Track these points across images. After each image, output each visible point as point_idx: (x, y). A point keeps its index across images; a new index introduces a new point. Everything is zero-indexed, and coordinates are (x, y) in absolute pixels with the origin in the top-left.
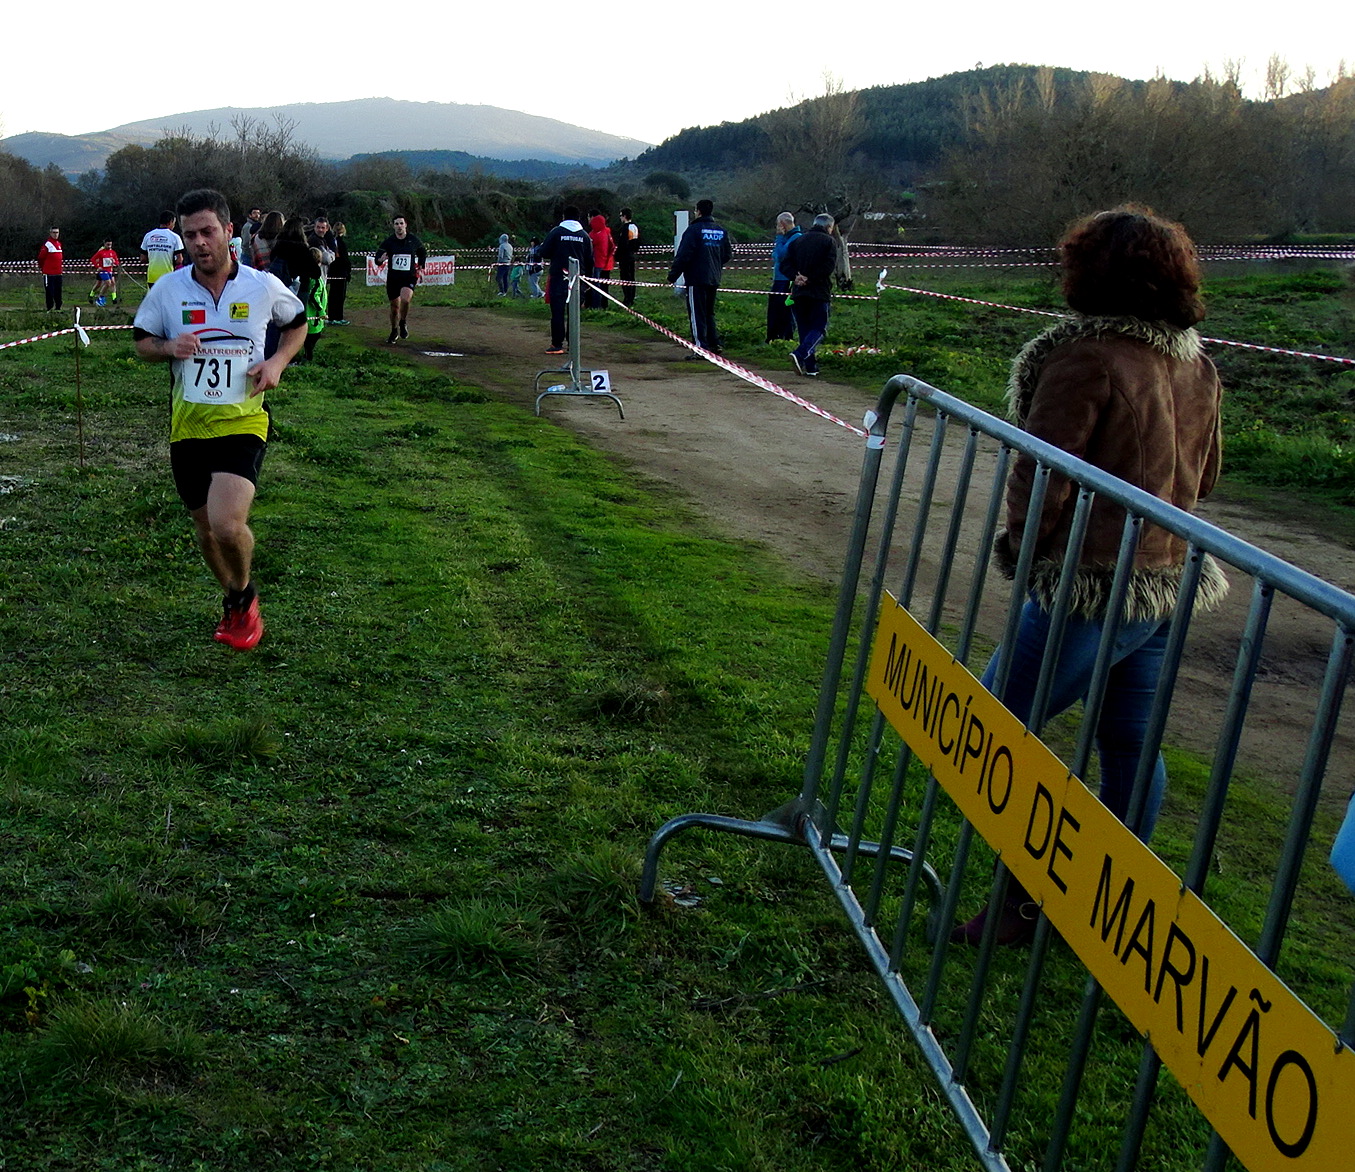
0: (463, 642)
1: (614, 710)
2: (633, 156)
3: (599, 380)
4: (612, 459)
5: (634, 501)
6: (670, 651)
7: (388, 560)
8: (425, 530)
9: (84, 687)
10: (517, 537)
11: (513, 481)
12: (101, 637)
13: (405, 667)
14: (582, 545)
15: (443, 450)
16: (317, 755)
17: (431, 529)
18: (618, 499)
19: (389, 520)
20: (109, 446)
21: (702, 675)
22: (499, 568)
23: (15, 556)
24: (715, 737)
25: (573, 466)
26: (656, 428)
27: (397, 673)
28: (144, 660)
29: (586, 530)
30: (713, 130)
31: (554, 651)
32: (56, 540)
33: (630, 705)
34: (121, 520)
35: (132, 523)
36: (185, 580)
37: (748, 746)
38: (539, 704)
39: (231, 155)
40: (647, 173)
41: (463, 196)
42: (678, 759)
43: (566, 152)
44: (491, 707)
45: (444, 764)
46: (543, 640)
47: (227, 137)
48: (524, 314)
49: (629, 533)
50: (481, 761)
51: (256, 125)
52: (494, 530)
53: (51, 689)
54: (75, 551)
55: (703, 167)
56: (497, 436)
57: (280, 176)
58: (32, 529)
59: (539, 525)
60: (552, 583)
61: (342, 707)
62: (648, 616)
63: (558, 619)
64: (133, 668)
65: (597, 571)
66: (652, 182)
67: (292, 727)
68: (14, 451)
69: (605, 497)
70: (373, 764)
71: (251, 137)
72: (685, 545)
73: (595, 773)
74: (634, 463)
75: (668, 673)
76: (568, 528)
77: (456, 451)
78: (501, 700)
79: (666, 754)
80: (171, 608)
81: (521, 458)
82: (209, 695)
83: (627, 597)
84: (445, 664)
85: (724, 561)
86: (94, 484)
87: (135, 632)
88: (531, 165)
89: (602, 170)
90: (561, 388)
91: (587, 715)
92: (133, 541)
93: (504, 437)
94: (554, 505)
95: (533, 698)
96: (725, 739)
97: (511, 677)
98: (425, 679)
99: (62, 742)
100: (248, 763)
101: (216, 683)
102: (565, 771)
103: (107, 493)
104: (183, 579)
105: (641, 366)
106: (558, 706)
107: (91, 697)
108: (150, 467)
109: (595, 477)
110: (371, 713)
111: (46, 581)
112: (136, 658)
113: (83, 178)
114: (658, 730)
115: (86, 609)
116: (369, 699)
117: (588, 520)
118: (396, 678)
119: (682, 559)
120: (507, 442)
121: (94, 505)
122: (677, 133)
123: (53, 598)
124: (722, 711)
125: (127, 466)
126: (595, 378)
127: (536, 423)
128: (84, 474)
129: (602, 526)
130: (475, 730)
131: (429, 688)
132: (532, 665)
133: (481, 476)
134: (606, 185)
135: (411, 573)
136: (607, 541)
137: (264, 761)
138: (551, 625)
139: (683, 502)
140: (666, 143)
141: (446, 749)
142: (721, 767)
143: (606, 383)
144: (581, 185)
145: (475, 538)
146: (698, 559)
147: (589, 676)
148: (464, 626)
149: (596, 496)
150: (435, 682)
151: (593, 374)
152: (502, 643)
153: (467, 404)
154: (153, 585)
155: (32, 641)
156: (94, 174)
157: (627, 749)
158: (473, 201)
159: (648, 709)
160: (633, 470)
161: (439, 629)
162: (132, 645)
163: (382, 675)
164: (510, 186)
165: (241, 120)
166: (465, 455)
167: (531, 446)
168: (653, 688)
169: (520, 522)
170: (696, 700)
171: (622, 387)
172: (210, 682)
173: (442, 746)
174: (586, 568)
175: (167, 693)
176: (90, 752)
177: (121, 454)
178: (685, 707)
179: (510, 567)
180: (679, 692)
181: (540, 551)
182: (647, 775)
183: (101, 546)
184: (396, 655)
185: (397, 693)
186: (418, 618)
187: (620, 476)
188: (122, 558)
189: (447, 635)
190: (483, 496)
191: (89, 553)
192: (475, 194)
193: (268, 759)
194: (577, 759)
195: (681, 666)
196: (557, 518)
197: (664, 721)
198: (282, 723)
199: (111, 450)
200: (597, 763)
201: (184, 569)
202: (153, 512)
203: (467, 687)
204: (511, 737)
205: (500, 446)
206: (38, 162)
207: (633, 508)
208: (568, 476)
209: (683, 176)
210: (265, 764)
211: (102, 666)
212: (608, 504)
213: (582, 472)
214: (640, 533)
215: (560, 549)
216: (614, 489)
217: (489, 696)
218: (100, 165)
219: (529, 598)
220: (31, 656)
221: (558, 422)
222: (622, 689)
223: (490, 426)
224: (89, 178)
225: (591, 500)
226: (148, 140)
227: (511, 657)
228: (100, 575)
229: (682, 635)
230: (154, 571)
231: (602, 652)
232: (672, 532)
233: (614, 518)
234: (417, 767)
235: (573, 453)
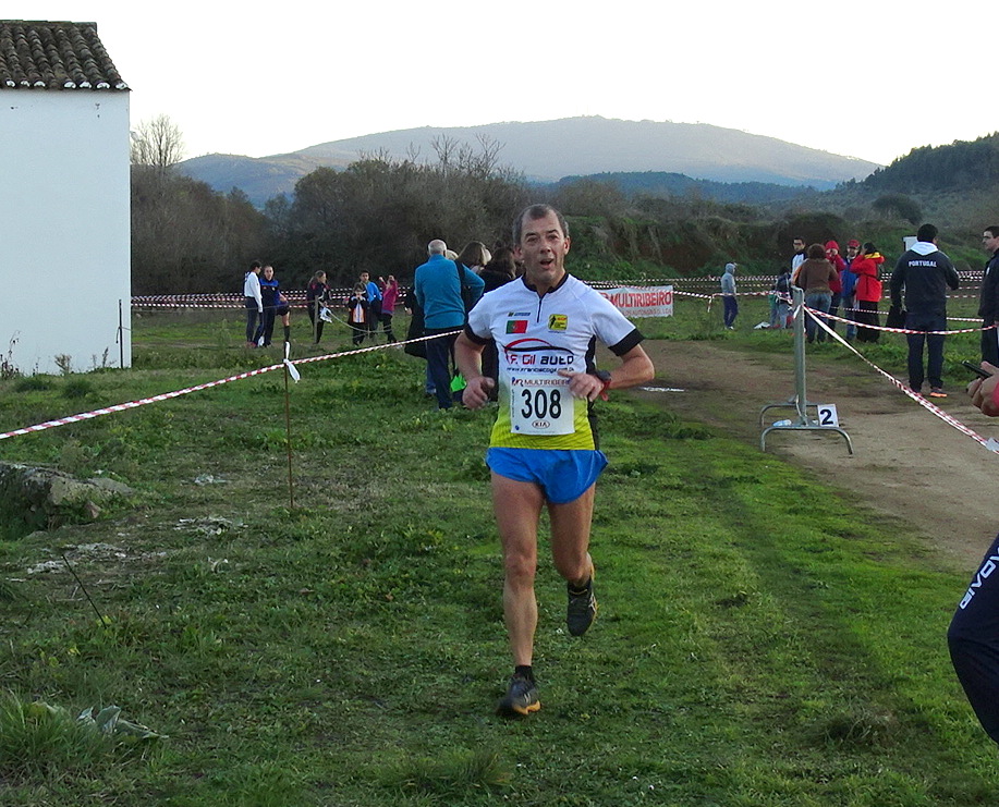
0: (691, 675)
1: (842, 735)
2: (861, 177)
3: (826, 414)
4: (840, 495)
5: (863, 535)
6: (899, 679)
7: (611, 597)
8: (649, 564)
9: (311, 725)
10: (743, 573)
11: (738, 517)
12: (324, 676)
13: (635, 700)
14: (810, 580)
15: (666, 487)
16: (549, 784)
17: (656, 566)
18: (846, 534)
19: (614, 558)
20: (318, 487)
21: (929, 701)
22: (726, 603)
23: (230, 598)
24: (942, 759)
25: (800, 501)
26: (884, 463)
27: (626, 706)
28: (371, 697)
29: (813, 565)
30: (944, 150)
31: (783, 682)
32: (271, 582)
33: (858, 730)
34: (337, 560)
35: (349, 563)
36: (408, 620)
37: (973, 766)
38: (769, 732)
39: (432, 178)
40: (877, 195)
41: (680, 222)
42: (905, 779)
43: (792, 175)
44: (719, 737)
45: (675, 790)
46: (771, 671)
47: (427, 159)
48: (748, 347)
49: (857, 567)
50: (712, 785)
51: (459, 146)
52: (721, 566)
53: (278, 725)
54: (292, 593)
55: (935, 189)
56: (721, 473)
57: (485, 201)
58: (245, 571)
59: (767, 561)
60: (779, 617)
61: (573, 739)
62: (876, 646)
63: (786, 651)
64: (359, 706)
65: (826, 605)
66: (881, 205)
67: (524, 758)
68: (219, 493)
69: (833, 532)
70: (605, 791)
71: (454, 159)
72: (914, 578)
73: (824, 794)
74: (862, 498)
75: (896, 700)
76: (796, 563)
77: (679, 488)
78: (731, 729)
79: (894, 775)
80: (394, 648)
81: (747, 494)
82: (438, 729)
83: (855, 630)
84: (673, 697)
85: (953, 593)
86: (306, 525)
87: (358, 671)
88: (752, 188)
89: (828, 193)
90: (787, 423)
91: (817, 741)
92: (351, 582)
93: (729, 473)
94: (781, 540)
95: (762, 727)
96: (952, 761)
97: (740, 707)
98: (655, 710)
99: (294, 776)
100: (481, 791)
101: (445, 718)
102: (794, 792)
103: (320, 534)
104: (405, 618)
105: (871, 399)
106: (787, 734)
107: (319, 734)
108: (363, 507)
109: (823, 513)
110: (602, 744)
111: (265, 622)
112: (362, 696)
113: (271, 204)
114: (886, 754)
115: (308, 648)
116: (599, 731)
117: (816, 555)
118: (625, 711)
119: (910, 592)
120: (732, 479)
121: (307, 546)
122: (907, 154)
123: (272, 638)
124: (948, 734)
125: (339, 507)
126: (822, 413)
127: (761, 459)
128: (294, 516)
129: (830, 561)
130: (706, 758)
131: (657, 719)
132: (762, 695)
133: (704, 514)
134: (832, 210)
135: (638, 609)
136: (834, 575)
137: (497, 790)
138: (778, 657)
139: (912, 537)
140: (895, 163)
141: (677, 776)
142: (947, 786)
143: (834, 418)
144: (807, 210)
145: (702, 575)
146: (928, 592)
147: (821, 704)
148: (693, 660)
149: (824, 531)
150: (666, 714)
151: (820, 408)
152: (730, 675)
153: (689, 441)
154: (374, 625)
155: (255, 681)
156: (282, 198)
157: (855, 771)
158: (692, 227)
159: (876, 733)
160: (861, 505)
161: (666, 664)
162: (357, 683)
163: (611, 707)
164: (730, 211)
165: (442, 139)
166: (689, 492)
167: (757, 482)
168: (881, 713)
169: (747, 558)
170: (923, 725)
171: (850, 421)
172: (439, 717)
173: (674, 773)
174: (815, 603)
175: (395, 729)
176: (321, 785)
177: (331, 495)
178: (912, 732)
179: (740, 601)
180: (907, 717)
181: (768, 585)
182: (875, 794)
183: (317, 585)
184: (625, 689)
185: (627, 724)
186: (645, 652)
187: (848, 511)
188: (341, 599)
189: (675, 669)
190: (709, 533)
191: (306, 594)
192: (694, 220)
193: (500, 787)
194: (808, 781)
195: (908, 693)
196: (786, 554)
197: (891, 745)
198: (513, 755)
199: (321, 491)
200: (826, 785)
201: (405, 610)
202: (371, 553)
203: (697, 717)
204: (742, 764)
205: (725, 483)
206: (220, 186)
207: (861, 543)
208: (795, 512)
209: (915, 198)
210: (498, 794)
211: (328, 704)
212: (837, 540)
213: (810, 507)
214: (869, 567)
215: (787, 583)
216: (843, 524)
217: (719, 726)
218: (288, 188)
219: (756, 632)
220: (256, 696)
221: (785, 458)
222: (850, 715)
223: (715, 462)
224: (276, 204)
225: (819, 535)
226: (340, 164)
227: (740, 689)
228: (319, 616)
229: (910, 664)
230: (374, 612)
231: (831, 682)
232: (902, 565)
233: (843, 553)
234: (649, 793)
235: (800, 488)
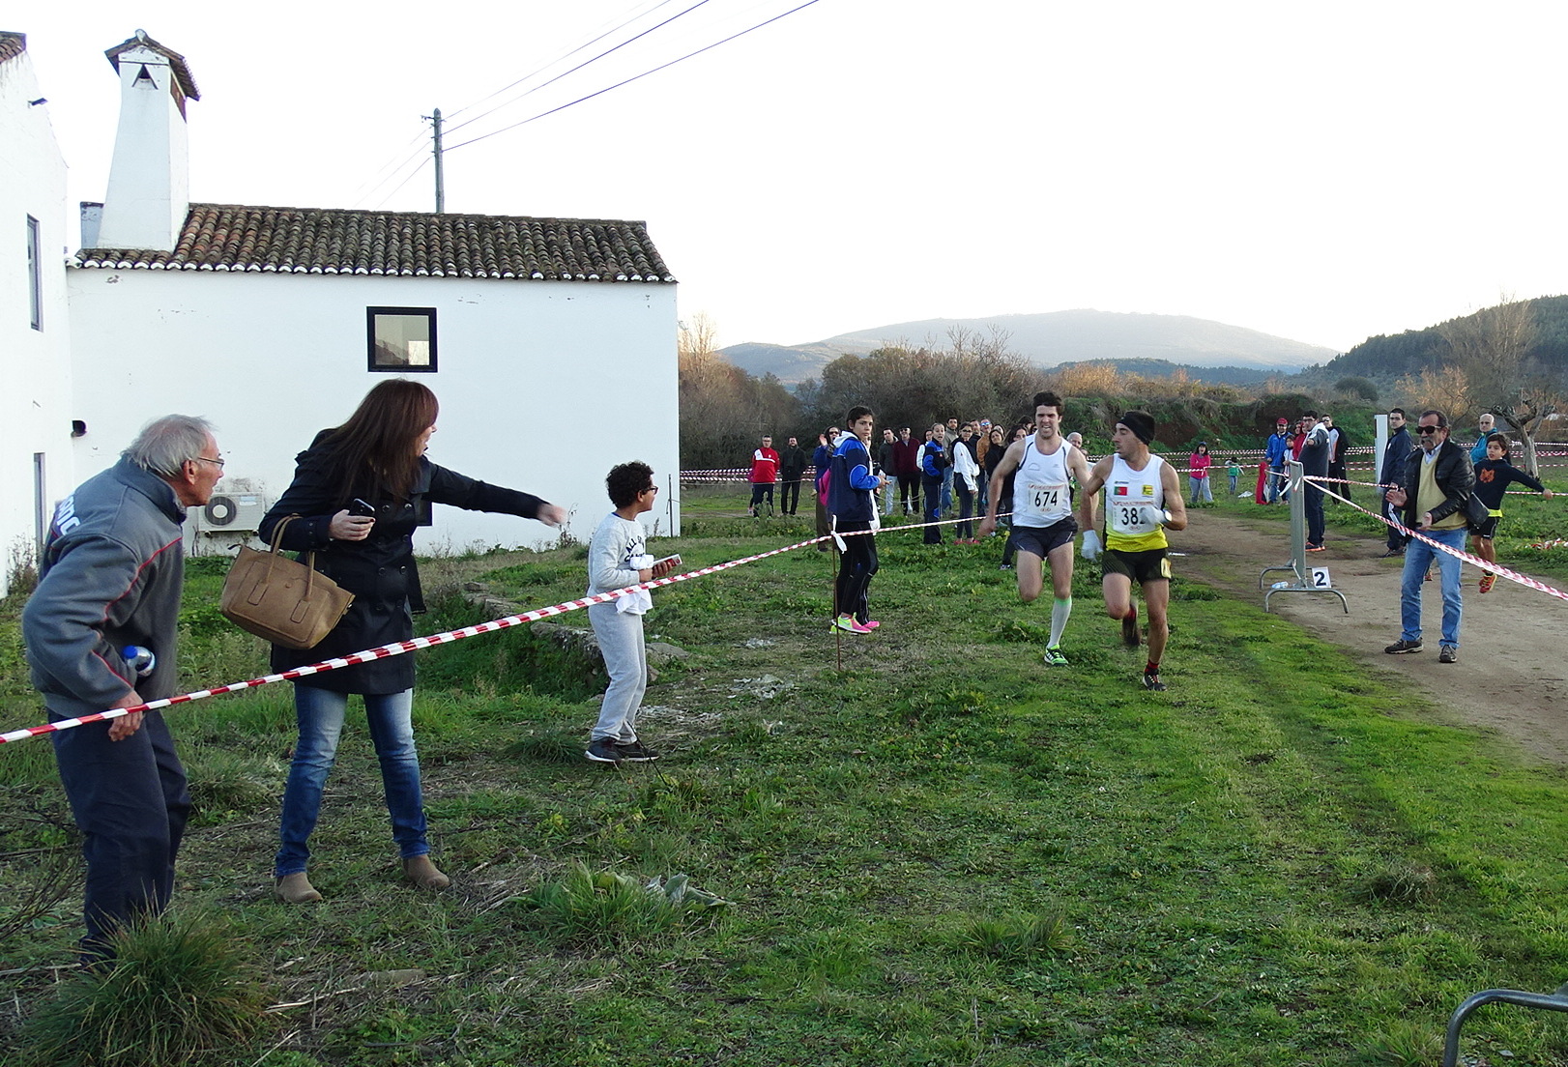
0: (1231, 832)
1: (1386, 892)
2: (1324, 362)
3: (1320, 576)
4: (1344, 652)
5: (1371, 691)
6: (1429, 834)
7: (1147, 755)
8: (1180, 724)
9: (872, 888)
10: (1269, 731)
11: (1254, 674)
12: (882, 838)
13: (1181, 858)
14: (1330, 736)
15: (1185, 647)
16: (1109, 947)
17: (1184, 723)
18: (1355, 690)
19: (1144, 716)
20: (862, 649)
21: (1462, 857)
22: (1256, 760)
23: (787, 760)
24: (1484, 915)
25: (1309, 657)
26: (1379, 621)
27: (1174, 864)
28: (927, 859)
29: (1331, 721)
30: (1396, 338)
31: (1319, 838)
32: (824, 743)
33: (1401, 888)
34: (885, 721)
35: (897, 724)
36: (957, 779)
37: (1516, 923)
38: (1313, 889)
39: (948, 366)
40: (1337, 378)
41: (1169, 403)
42: (1454, 938)
43: (1260, 358)
44: (1268, 894)
45: (1233, 951)
46: (1306, 827)
47: (943, 348)
48: (1238, 515)
49: (1373, 723)
50: (1268, 947)
51: (972, 335)
52: (1245, 723)
53: (842, 890)
54: (845, 753)
55: (1388, 373)
56: (1233, 633)
57: (995, 385)
58: (799, 733)
59: (1287, 717)
60: (1307, 772)
61: (1127, 900)
62: (1403, 801)
63: (1318, 806)
64: (918, 867)
65: (1348, 759)
66: (1342, 387)
67: (1082, 920)
68: (769, 656)
69: (1343, 688)
70: (1165, 953)
71: (967, 347)
72: (1425, 732)
73: (1378, 954)
74: (1363, 655)
75: (1431, 856)
76: (1314, 720)
77: (1197, 647)
78: (1277, 887)
79: (1441, 933)
80: (948, 808)
81: (1257, 651)
82: (996, 891)
83: (1380, 784)
84: (1217, 853)
85: (1463, 747)
86: (853, 687)
87: (914, 832)
88: (1227, 373)
89: (1295, 376)
90: (1285, 584)
91: (1361, 899)
92: (901, 742)
93: (1240, 633)
94: (1297, 697)
95: (1307, 884)
96: (1493, 917)
97: (1282, 864)
98: (1201, 869)
99: (861, 943)
100: (1044, 956)
101: (1003, 880)
102: (1349, 953)
103: (867, 695)
104: (953, 778)
105: (1355, 562)
106: (1332, 891)
107: (881, 898)
108: (906, 669)
109: (1331, 670)
110: (1156, 905)
111: (821, 784)
112: (920, 858)
113: (801, 387)
114: (1429, 910)
115: (865, 810)
116: (1151, 890)
117: (1331, 711)
118: (1173, 869)
119: (1425, 746)
120: (1243, 638)
121: (856, 708)
122: (1364, 342)
123: (831, 800)
124: (1486, 890)
125: (883, 668)
126: (1316, 575)
127: (1267, 618)
128: (843, 677)
129: (1346, 716)
130: (1257, 917)
131: (1207, 878)
132: (1301, 852)
133: (1223, 670)
134: (1301, 390)
135: (1172, 766)
136: (1352, 730)
137: (1060, 954)
138: (1313, 813)
139: (1416, 692)
140: (1354, 350)
141: (1233, 937)
142: (1494, 943)
143: (1327, 580)
144: (1279, 390)
145: (1228, 731)
146: (1439, 746)
147: (1356, 861)
148: (1231, 817)
149: (1335, 688)
150: (1211, 872)
151: (1314, 571)
152: (1269, 832)
153: (1198, 602)
154: (925, 785)
155: (815, 844)
156: (811, 383)
157: (1404, 930)
158: (1179, 407)
159: (1418, 890)
160: (1364, 661)
161: (1208, 821)
162: (914, 844)
163: (1160, 866)
164: (1213, 394)
165: (957, 332)
166: (1205, 651)
167: (1267, 641)
168: (1420, 870)
169: (1269, 715)
170: (1460, 881)
171: (1341, 582)
172: (995, 878)
173: (1229, 934)
174: (1336, 757)
175: (954, 891)
176: (889, 952)
177: (874, 657)
178: (1451, 888)
179: (1266, 758)
180: (1444, 874)
181: (1292, 742)
182: (1427, 954)
183: (871, 748)
184: (1170, 847)
185: (1176, 883)
186: (1185, 810)
187: (1353, 668)
188: (892, 760)
189: (1215, 825)
190: (1229, 690)
191: (859, 755)
192: (1181, 401)
193: (1064, 952)
194: (1359, 941)
195: (1441, 849)
196: (1302, 710)
197: (1434, 902)
198: (1072, 916)
199: (865, 653)
200: (1378, 945)
201: (954, 769)
202: (917, 714)
203: (1243, 875)
204: (1293, 923)
205: (1237, 642)
206: (756, 372)
207: (1371, 699)
208: (1306, 669)
209: (1371, 381)
210: (1061, 958)
211: (887, 866)
212: (1347, 695)
213: (1318, 665)
214: (1380, 722)
215: (1309, 739)
216: (1351, 680)
217: (1266, 884)
218: (816, 375)
219: (1288, 788)
220: (818, 858)
221: (1287, 617)
222: (1393, 873)
223: (1225, 622)
224: (806, 388)
225: (1332, 692)
226: (863, 352)
227: (1279, 846)
228: (872, 776)
229: (1436, 819)
230: (925, 771)
231: (1365, 837)
232: (1410, 720)
233: (1355, 708)
234: (1209, 956)
235: (1306, 647)
